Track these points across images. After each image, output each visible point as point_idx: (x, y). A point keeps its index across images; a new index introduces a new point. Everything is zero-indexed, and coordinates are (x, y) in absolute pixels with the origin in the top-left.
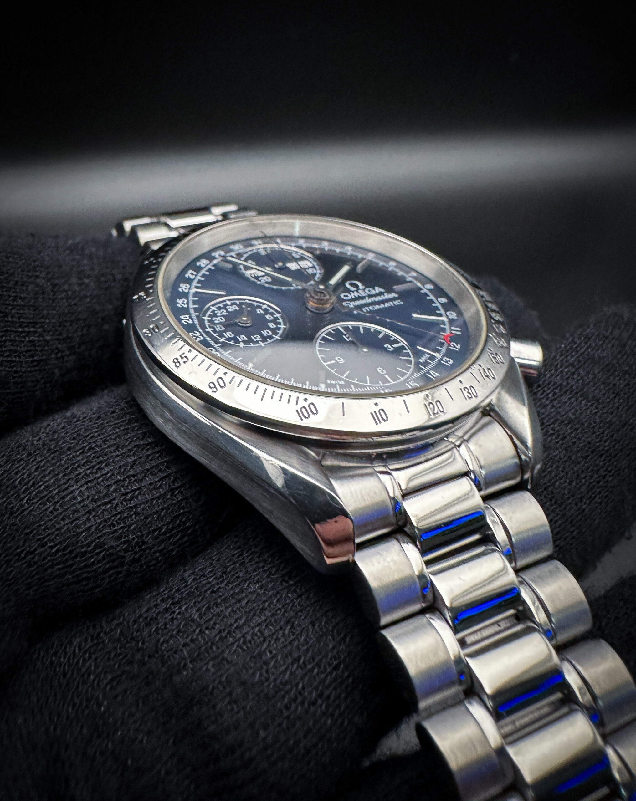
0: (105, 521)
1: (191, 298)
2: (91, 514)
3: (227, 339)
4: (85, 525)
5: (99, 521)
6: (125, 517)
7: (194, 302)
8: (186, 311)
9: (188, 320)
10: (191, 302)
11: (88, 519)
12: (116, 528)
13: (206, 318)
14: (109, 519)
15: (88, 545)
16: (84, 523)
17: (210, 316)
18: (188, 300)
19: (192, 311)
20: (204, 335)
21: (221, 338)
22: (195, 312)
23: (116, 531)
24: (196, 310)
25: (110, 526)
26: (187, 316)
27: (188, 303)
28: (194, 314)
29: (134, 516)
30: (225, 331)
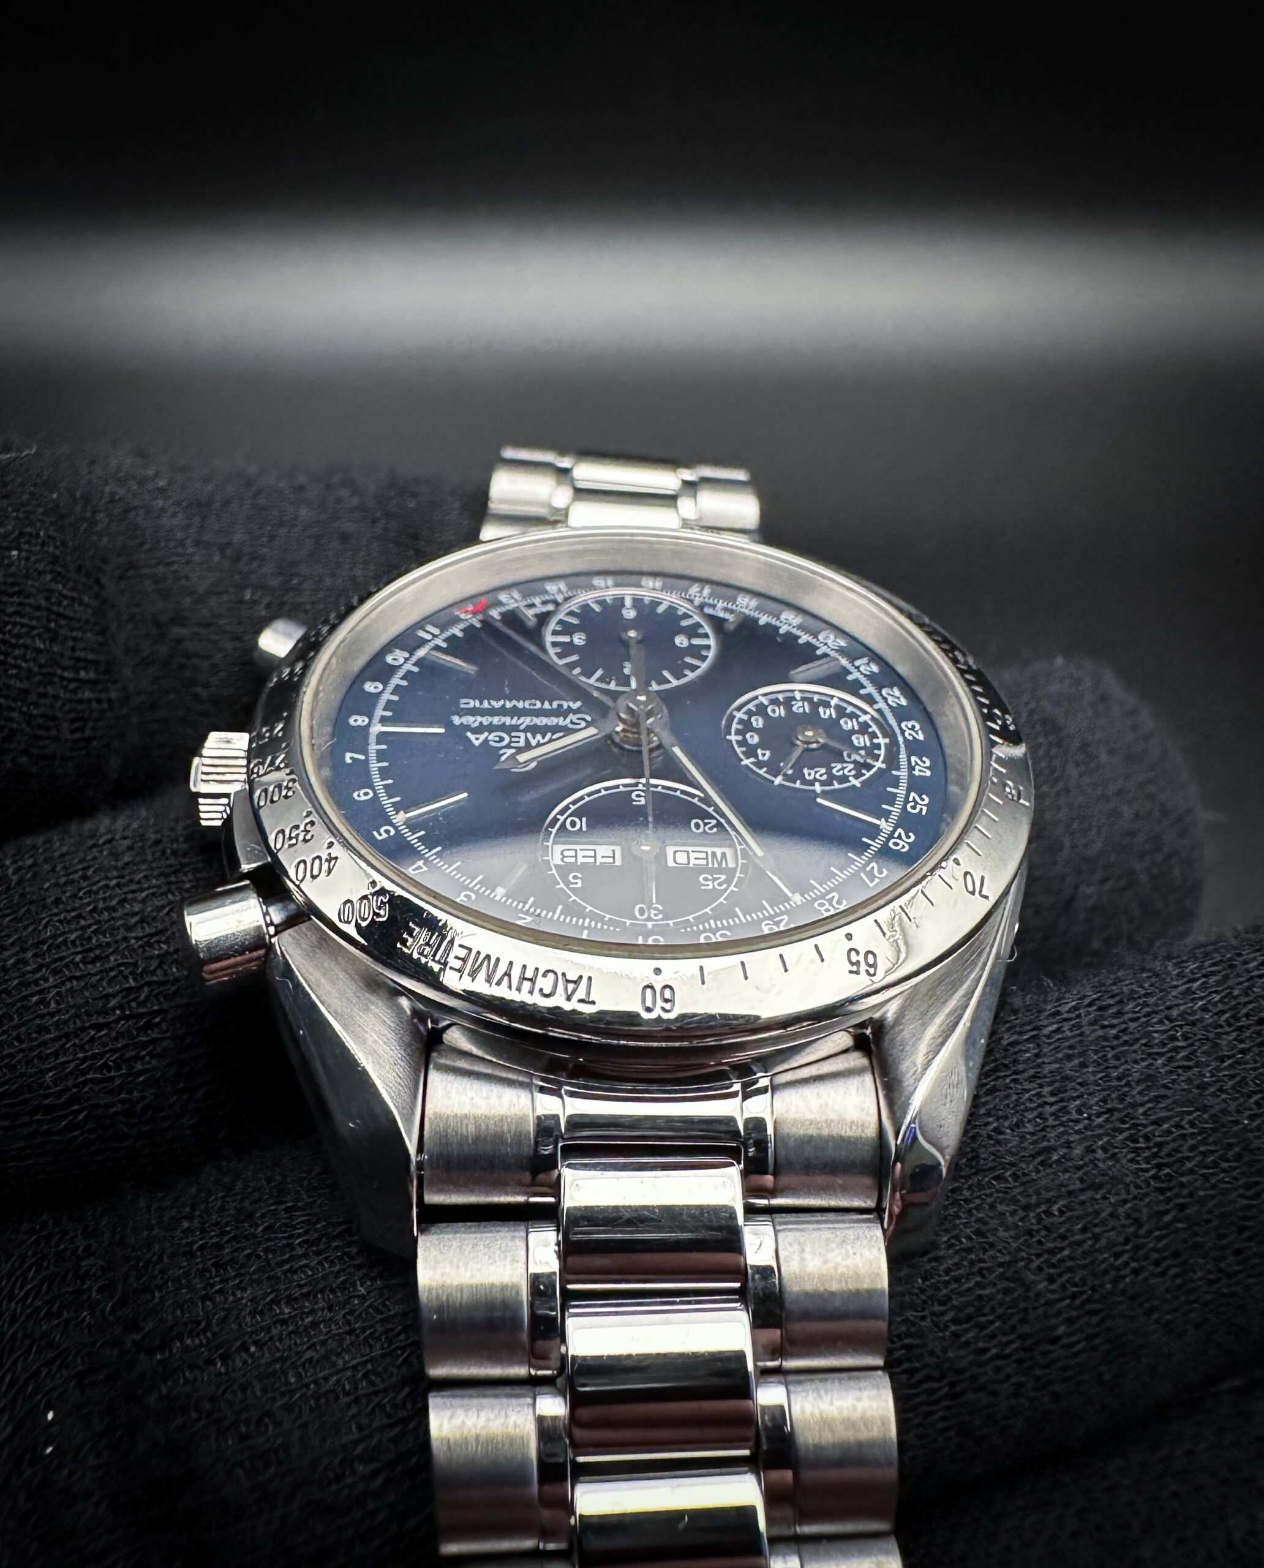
0: (94, 1057)
1: (896, 810)
2: (68, 1041)
3: (857, 717)
4: (57, 1058)
5: (81, 1055)
6: (131, 1058)
7: (892, 799)
8: (916, 785)
9: (917, 764)
10: (900, 800)
11: (63, 1050)
12: (112, 1074)
13: (879, 764)
14: (102, 1055)
15: (59, 1095)
16: (56, 1054)
17: (869, 767)
18: (904, 808)
19: (904, 784)
20: (897, 731)
21: (865, 722)
22: (898, 778)
23: (112, 1079)
24: (896, 782)
25: (101, 1067)
26: (916, 773)
27: (907, 801)
28: (903, 773)
29: (147, 1058)
30: (853, 732)
